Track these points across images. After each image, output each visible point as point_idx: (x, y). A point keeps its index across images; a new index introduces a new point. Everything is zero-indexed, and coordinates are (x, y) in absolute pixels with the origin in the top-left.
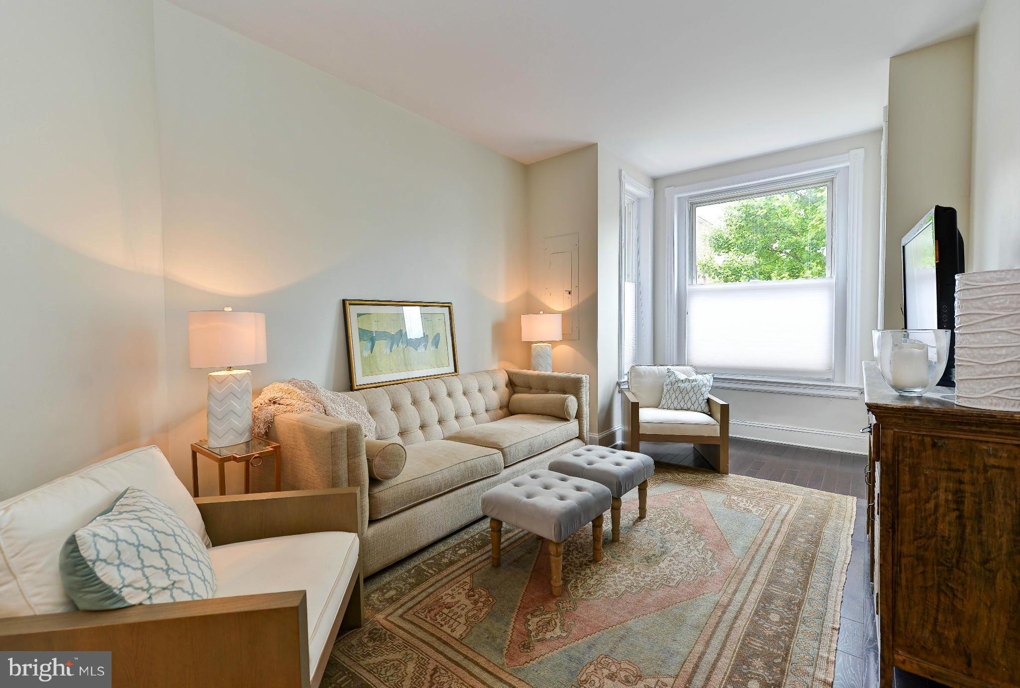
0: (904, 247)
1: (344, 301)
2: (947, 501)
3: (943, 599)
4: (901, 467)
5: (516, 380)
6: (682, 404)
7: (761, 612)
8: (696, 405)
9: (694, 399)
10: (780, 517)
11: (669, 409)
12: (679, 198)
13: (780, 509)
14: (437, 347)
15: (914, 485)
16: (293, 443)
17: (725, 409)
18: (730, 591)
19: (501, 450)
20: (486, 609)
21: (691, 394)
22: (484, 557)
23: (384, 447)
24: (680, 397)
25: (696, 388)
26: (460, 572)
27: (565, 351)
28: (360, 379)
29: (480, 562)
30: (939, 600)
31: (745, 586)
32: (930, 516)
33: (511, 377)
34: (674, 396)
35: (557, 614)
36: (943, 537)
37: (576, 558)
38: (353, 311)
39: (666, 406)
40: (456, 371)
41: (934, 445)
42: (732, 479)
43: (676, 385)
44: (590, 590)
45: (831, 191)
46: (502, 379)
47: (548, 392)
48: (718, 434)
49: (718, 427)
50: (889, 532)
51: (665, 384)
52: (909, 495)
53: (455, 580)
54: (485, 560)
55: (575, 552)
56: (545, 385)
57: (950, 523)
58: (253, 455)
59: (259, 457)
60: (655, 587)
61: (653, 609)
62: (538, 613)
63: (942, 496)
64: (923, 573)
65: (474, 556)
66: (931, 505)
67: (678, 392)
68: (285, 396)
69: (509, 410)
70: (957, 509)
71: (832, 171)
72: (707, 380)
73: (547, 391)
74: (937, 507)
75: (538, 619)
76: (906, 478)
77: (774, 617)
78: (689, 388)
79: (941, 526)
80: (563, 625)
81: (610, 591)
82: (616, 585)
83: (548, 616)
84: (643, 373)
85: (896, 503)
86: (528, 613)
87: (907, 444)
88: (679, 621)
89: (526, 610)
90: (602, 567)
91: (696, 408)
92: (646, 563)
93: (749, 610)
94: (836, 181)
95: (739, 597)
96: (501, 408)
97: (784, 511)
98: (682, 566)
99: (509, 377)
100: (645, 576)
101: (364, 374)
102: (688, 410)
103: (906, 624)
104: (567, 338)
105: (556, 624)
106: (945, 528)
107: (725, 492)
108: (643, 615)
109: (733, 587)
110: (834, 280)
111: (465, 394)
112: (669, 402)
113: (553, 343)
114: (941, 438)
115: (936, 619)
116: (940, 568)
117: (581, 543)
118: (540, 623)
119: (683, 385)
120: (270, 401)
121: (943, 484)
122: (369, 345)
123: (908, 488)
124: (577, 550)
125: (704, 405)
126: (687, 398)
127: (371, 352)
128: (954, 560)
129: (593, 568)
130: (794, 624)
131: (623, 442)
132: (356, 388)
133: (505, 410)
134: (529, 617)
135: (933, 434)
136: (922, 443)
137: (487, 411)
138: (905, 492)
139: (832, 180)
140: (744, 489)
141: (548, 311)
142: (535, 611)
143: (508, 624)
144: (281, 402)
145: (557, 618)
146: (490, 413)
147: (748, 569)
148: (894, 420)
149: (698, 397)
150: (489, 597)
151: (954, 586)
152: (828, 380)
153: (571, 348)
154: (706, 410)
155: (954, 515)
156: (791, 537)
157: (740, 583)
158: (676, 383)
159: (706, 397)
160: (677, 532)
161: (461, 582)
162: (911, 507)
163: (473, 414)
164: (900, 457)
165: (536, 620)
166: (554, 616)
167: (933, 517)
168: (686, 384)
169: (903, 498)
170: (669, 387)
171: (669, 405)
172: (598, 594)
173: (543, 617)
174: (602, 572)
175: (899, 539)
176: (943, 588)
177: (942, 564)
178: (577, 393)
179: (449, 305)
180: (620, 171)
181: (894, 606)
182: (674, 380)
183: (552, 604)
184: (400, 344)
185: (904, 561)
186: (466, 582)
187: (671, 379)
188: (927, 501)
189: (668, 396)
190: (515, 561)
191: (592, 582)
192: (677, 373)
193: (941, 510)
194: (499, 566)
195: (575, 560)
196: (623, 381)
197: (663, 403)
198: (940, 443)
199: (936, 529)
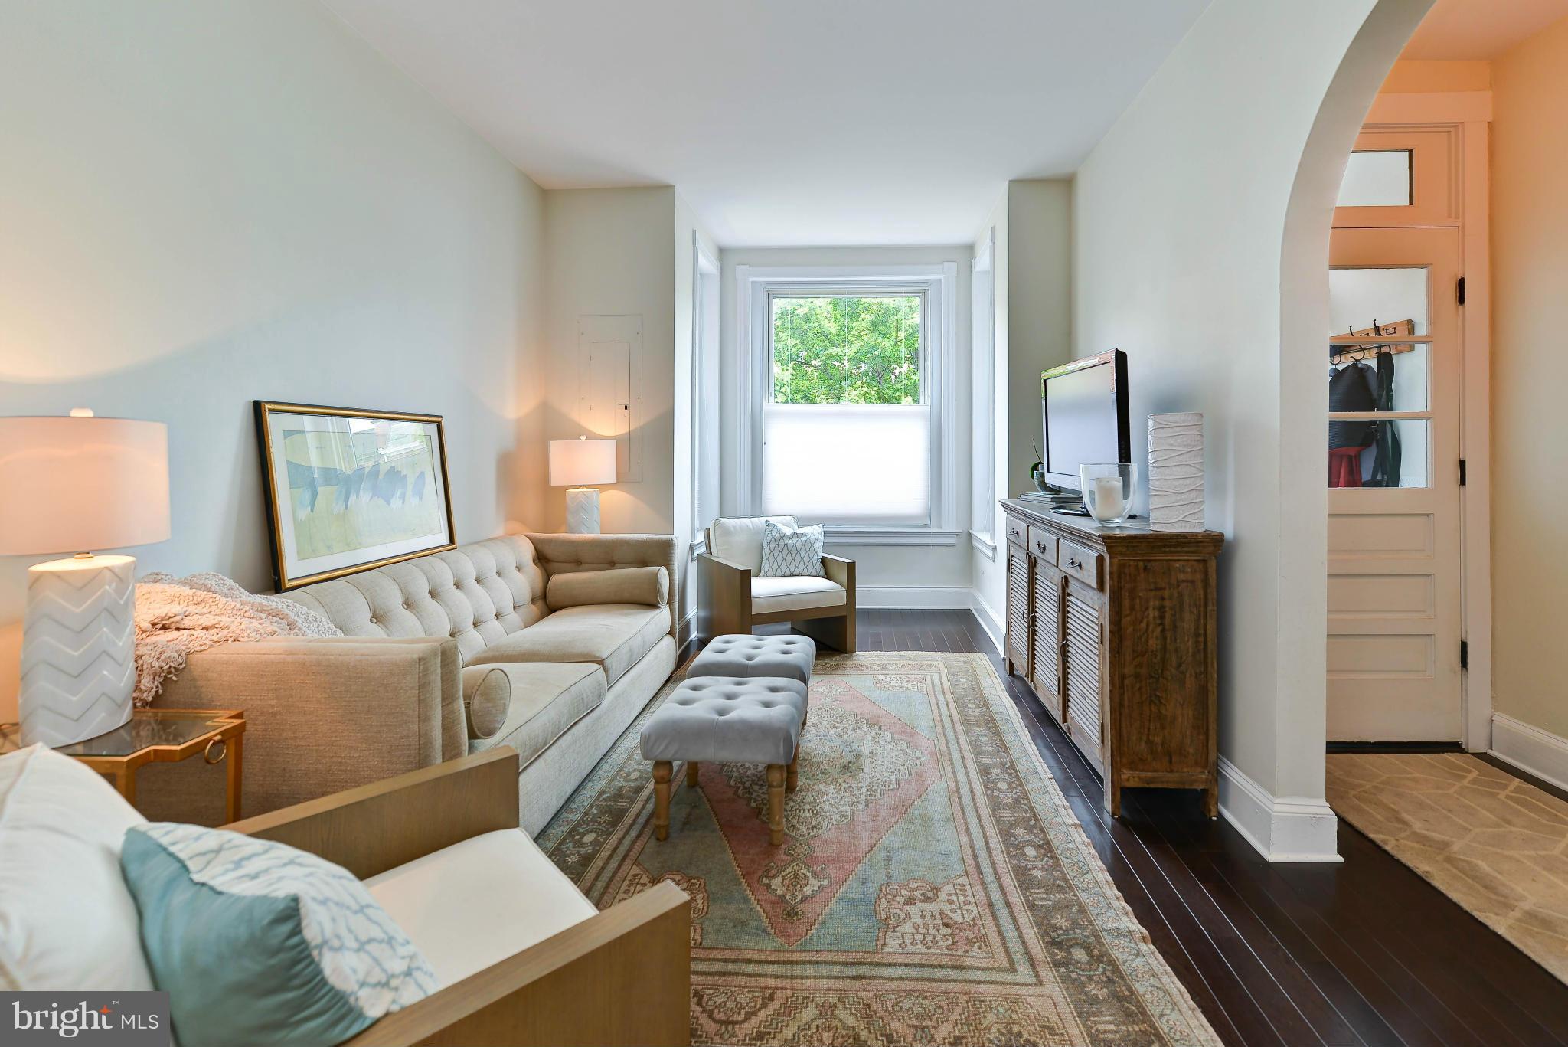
0: (1045, 381)
1: (257, 406)
2: (1154, 617)
3: (1153, 709)
4: (1123, 592)
5: (549, 551)
6: (792, 568)
7: (990, 785)
8: (810, 568)
9: (806, 559)
10: (938, 689)
11: (774, 576)
12: (752, 282)
13: (932, 680)
14: (421, 498)
15: (1132, 608)
16: (273, 702)
17: (851, 568)
18: (950, 774)
19: (601, 662)
20: (701, 895)
21: (803, 553)
22: (633, 834)
23: (484, 676)
24: (789, 559)
25: (808, 545)
26: (613, 865)
27: (618, 500)
28: (293, 567)
29: (634, 842)
30: (1151, 710)
31: (958, 764)
32: (1144, 634)
33: (539, 547)
34: (780, 558)
35: (797, 864)
36: (1152, 651)
37: (763, 793)
38: (275, 424)
39: (770, 573)
40: (452, 540)
41: (1145, 568)
42: (862, 656)
43: (782, 543)
44: (813, 824)
45: (924, 304)
46: (527, 552)
47: (613, 566)
48: (844, 602)
49: (845, 593)
50: (1116, 657)
51: (765, 541)
52: (1128, 618)
53: (617, 878)
54: (638, 836)
55: (756, 787)
56: (608, 555)
57: (1157, 638)
58: (208, 740)
59: (221, 741)
60: (878, 796)
61: (894, 819)
62: (773, 872)
63: (1151, 615)
64: (1140, 689)
65: (614, 839)
66: (1144, 625)
67: (785, 552)
68: (192, 609)
69: (548, 604)
70: (1161, 624)
71: (925, 282)
72: (815, 532)
73: (612, 564)
74: (1148, 625)
75: (780, 879)
76: (1126, 603)
77: (1003, 786)
78: (799, 545)
79: (1151, 642)
80: (814, 873)
81: (835, 817)
82: (836, 808)
83: (789, 870)
84: (732, 529)
85: (1120, 629)
86: (760, 878)
87: (1127, 571)
88: (926, 821)
89: (756, 873)
90: (804, 794)
91: (810, 571)
92: (849, 774)
93: (978, 787)
94: (930, 293)
95: (961, 777)
96: (533, 601)
97: (937, 680)
98: (886, 764)
99: (535, 548)
100: (859, 789)
101: (302, 556)
102: (800, 575)
103: (1128, 741)
104: (623, 479)
105: (805, 876)
106: (1154, 644)
107: (867, 674)
108: (890, 828)
109: (949, 770)
110: (928, 408)
111: (478, 581)
112: (775, 567)
113: (602, 487)
114: (1150, 561)
115: (1149, 729)
116: (1151, 680)
117: (754, 775)
118: (786, 882)
119: (790, 542)
120: (154, 625)
121: (1152, 604)
122: (307, 496)
123: (1128, 612)
124: (757, 784)
125: (819, 566)
126: (798, 559)
127: (312, 510)
128: (1160, 671)
129: (794, 798)
130: (1021, 785)
131: (700, 635)
132: (288, 585)
133: (540, 603)
134: (766, 881)
135: (1145, 558)
136: (1137, 567)
137: (515, 607)
138: (1126, 616)
139: (924, 292)
140: (885, 666)
141: (592, 437)
142: (768, 871)
143: (746, 900)
144: (187, 623)
145: (801, 869)
146: (521, 610)
147: (948, 747)
148: (1120, 548)
149: (811, 556)
150: (689, 880)
151: (1160, 695)
152: (925, 526)
153: (628, 495)
154: (822, 573)
155: (1159, 629)
156: (961, 706)
157: (952, 764)
158: (782, 540)
159: (821, 554)
160: (854, 730)
161: (629, 877)
162: (1130, 630)
163: (498, 616)
164: (1122, 584)
165: (778, 881)
166: (796, 868)
167: (1146, 635)
168: (795, 540)
169: (1125, 621)
170: (773, 546)
171: (775, 571)
172: (825, 824)
173: (783, 874)
174: (809, 798)
175: (1123, 662)
176: (1153, 699)
177: (1152, 677)
178: (667, 563)
179: (440, 419)
180: (694, 232)
181: (1120, 727)
182: (778, 535)
183: (781, 856)
184: (361, 493)
185: (1127, 682)
186: (637, 875)
187: (774, 534)
188: (1141, 622)
189: (772, 560)
190: (685, 824)
191: (807, 814)
192: (780, 526)
193: (1151, 627)
194: (668, 837)
195: (763, 796)
196: (696, 542)
197: (766, 570)
198: (1149, 565)
199: (1147, 645)
